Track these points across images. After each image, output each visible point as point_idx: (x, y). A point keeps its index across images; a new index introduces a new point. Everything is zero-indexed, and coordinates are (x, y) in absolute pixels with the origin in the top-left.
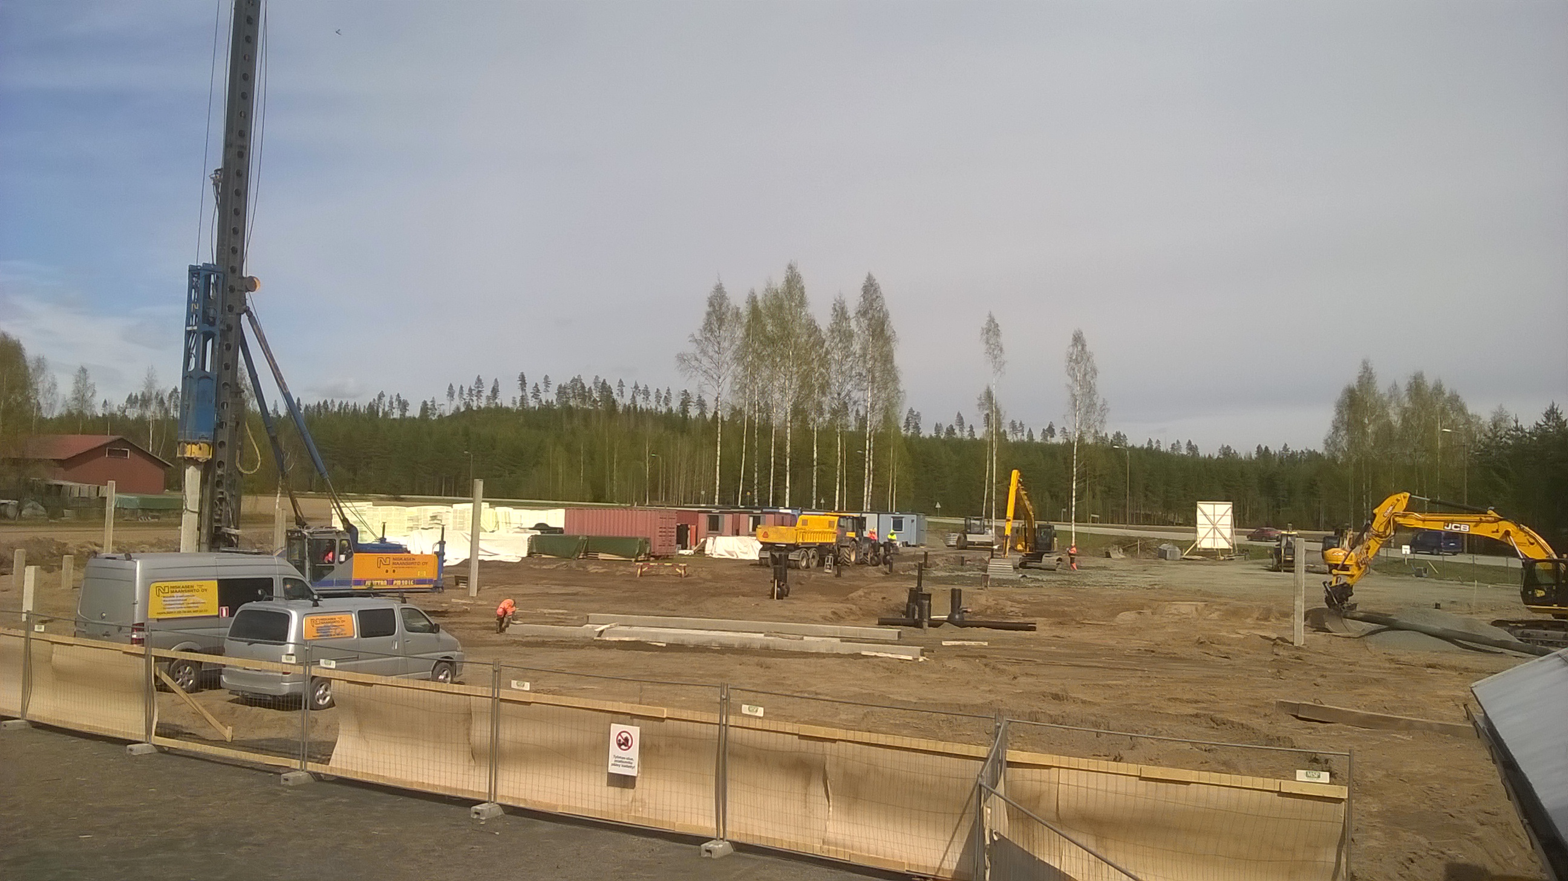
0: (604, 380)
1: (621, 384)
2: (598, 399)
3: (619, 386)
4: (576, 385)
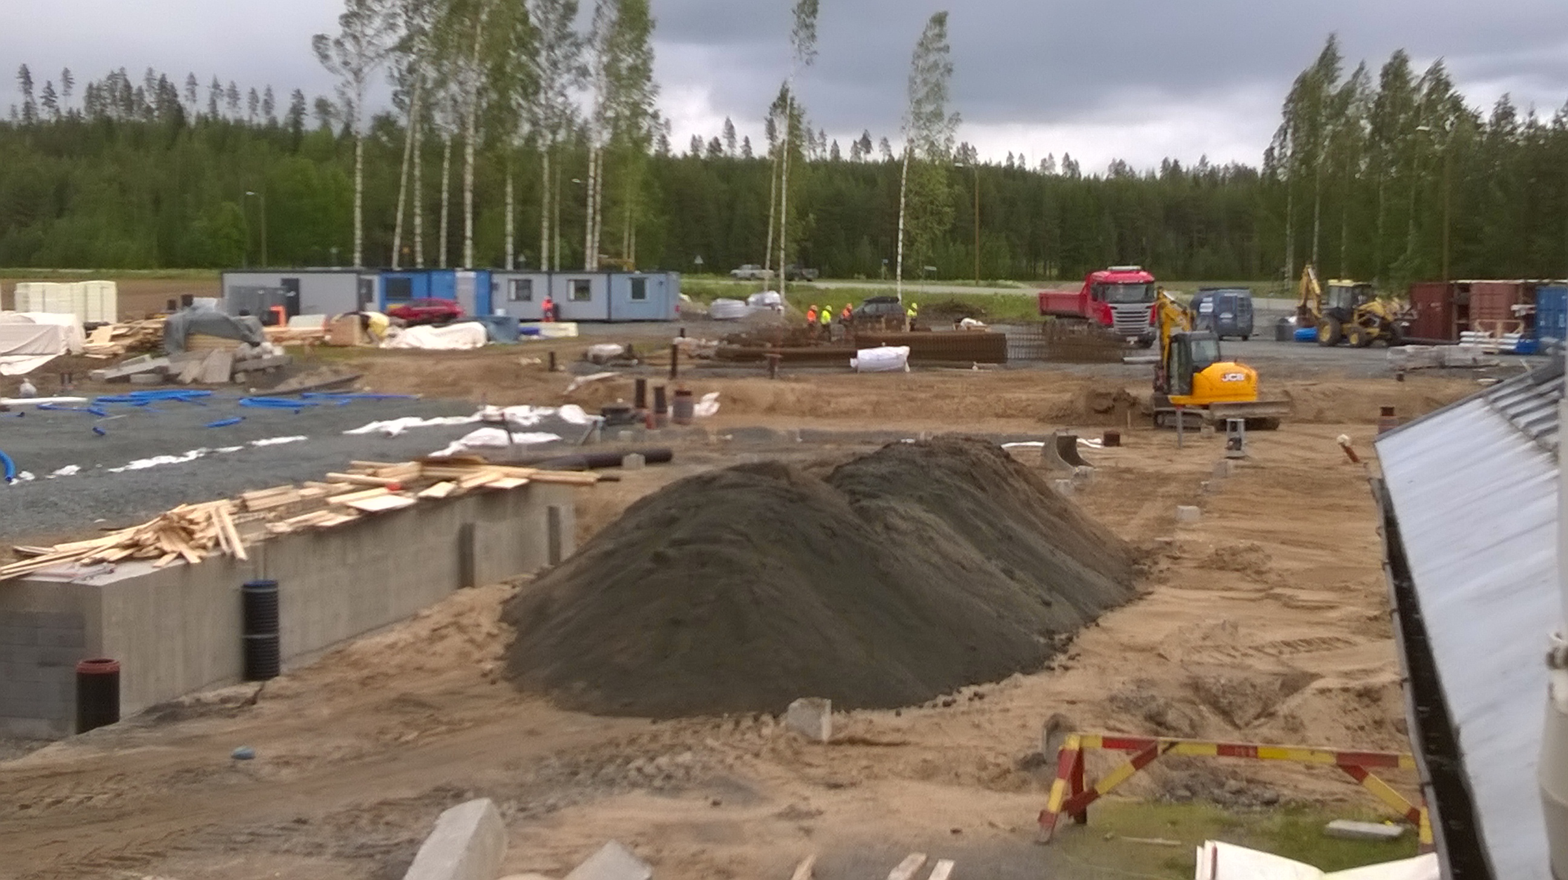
0: (163, 76)
1: (192, 82)
2: (153, 106)
3: (189, 83)
4: (116, 83)
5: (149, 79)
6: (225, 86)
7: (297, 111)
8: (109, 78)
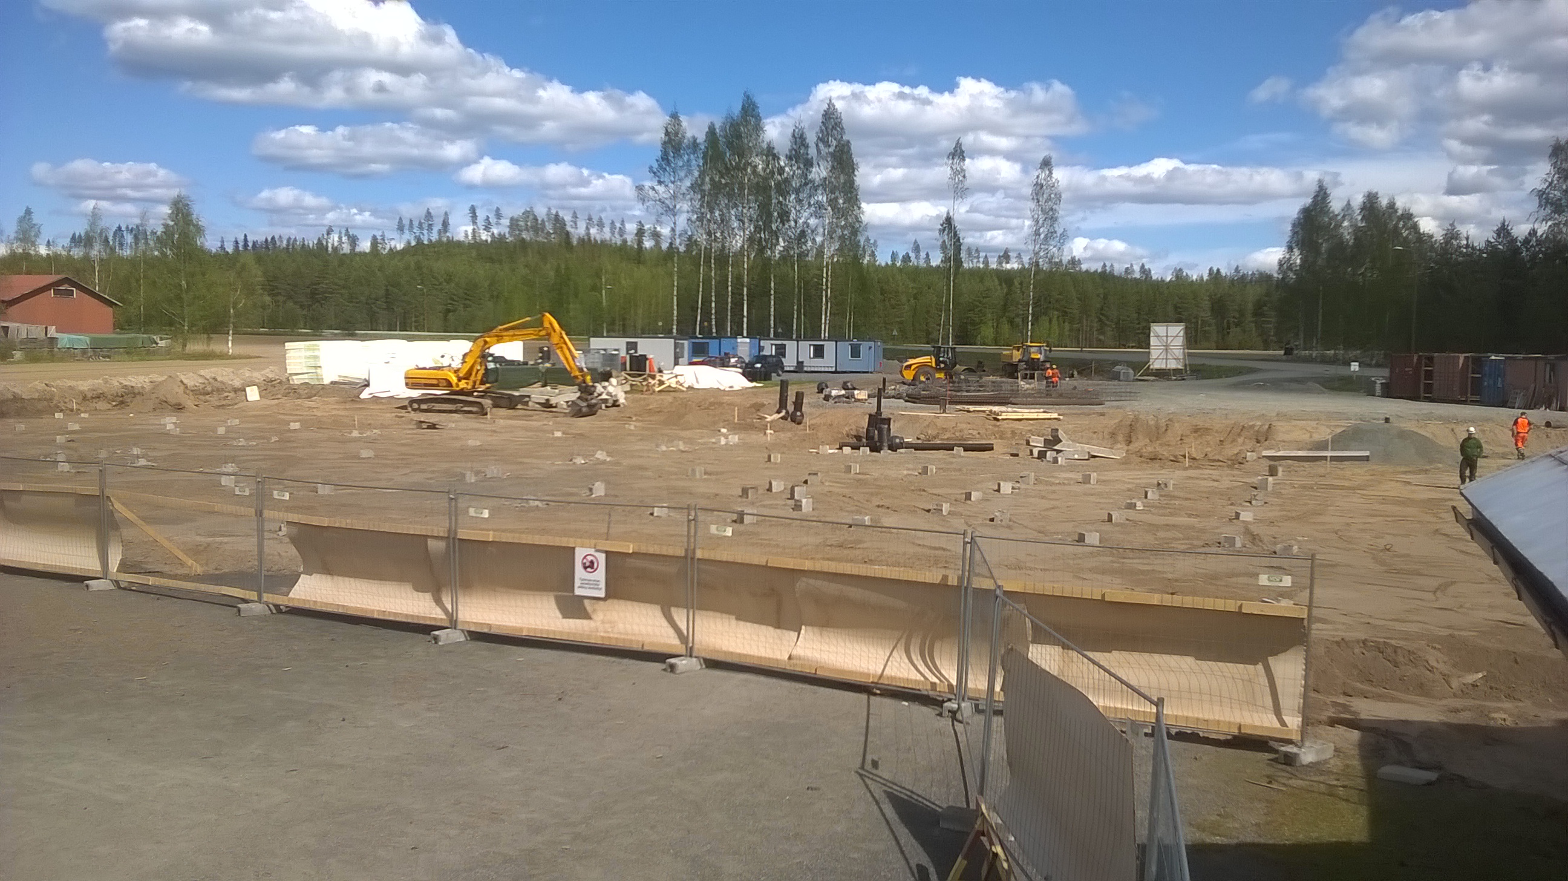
2: (551, 231)
3: (572, 218)
4: (528, 217)
5: (548, 214)
6: (595, 220)
7: (640, 233)
8: (524, 213)
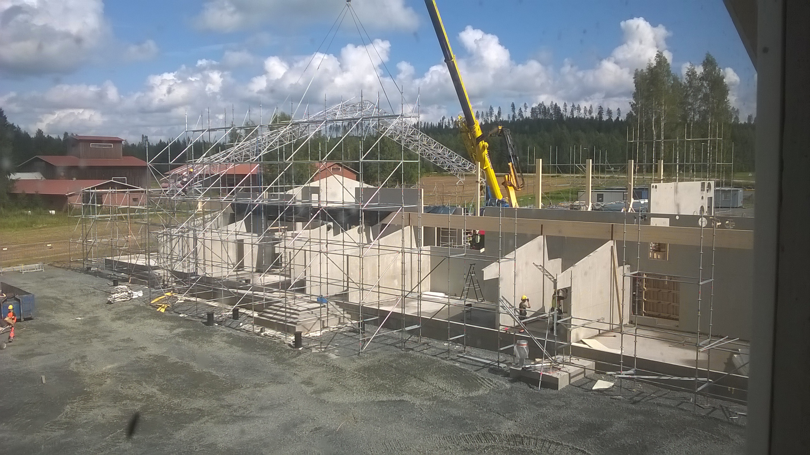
0: (556, 103)
2: (553, 113)
4: (541, 107)
5: (551, 104)
6: (576, 106)
7: (600, 113)
8: (539, 105)
